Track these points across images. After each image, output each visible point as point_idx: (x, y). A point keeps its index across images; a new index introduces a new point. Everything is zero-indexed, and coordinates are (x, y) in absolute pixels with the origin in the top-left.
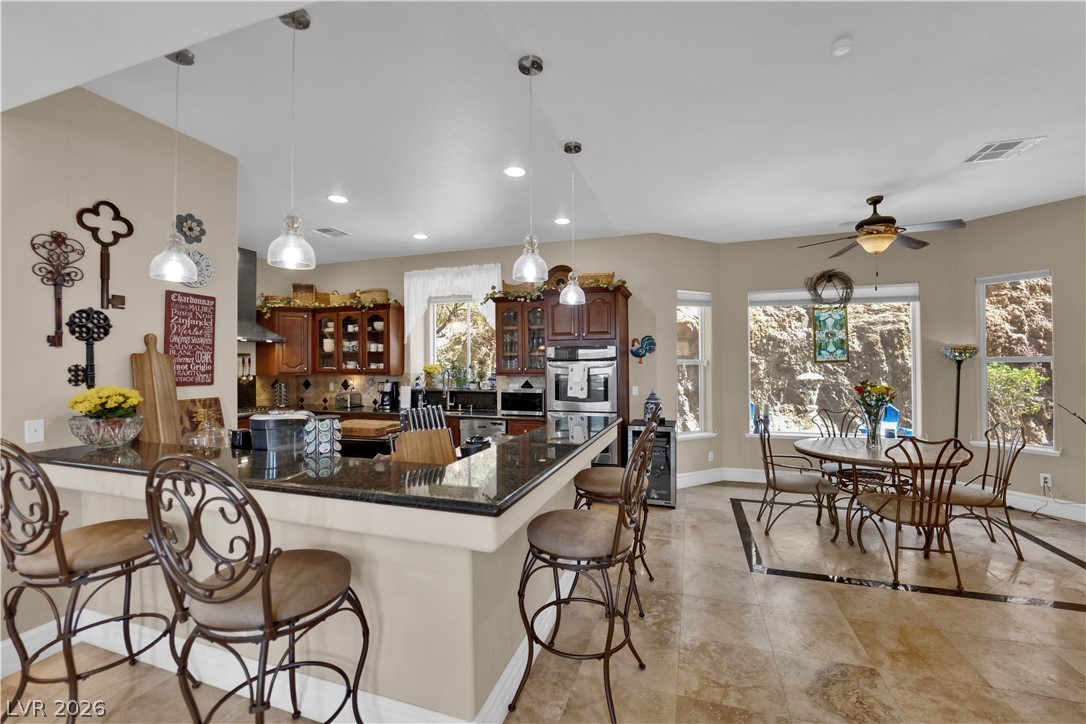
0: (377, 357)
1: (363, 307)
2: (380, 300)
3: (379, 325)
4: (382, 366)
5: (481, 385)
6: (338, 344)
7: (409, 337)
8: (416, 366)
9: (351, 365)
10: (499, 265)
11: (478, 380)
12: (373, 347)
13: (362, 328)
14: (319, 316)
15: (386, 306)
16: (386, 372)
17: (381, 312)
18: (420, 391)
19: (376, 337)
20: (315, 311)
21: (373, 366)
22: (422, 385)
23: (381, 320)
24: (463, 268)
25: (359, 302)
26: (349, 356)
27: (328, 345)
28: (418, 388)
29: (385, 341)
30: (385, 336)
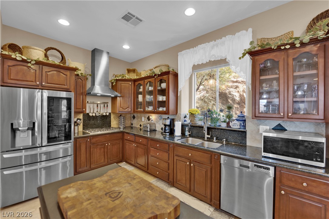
0: (162, 104)
1: (155, 75)
2: (164, 70)
3: (164, 85)
4: (165, 109)
5: (231, 124)
6: (144, 97)
7: (180, 92)
8: (184, 110)
9: (151, 108)
10: (250, 30)
11: (228, 120)
12: (161, 98)
13: (155, 88)
14: (137, 83)
15: (167, 73)
16: (167, 113)
17: (165, 77)
18: (187, 125)
19: (163, 92)
20: (135, 81)
21: (161, 109)
22: (188, 121)
23: (165, 81)
24: (219, 41)
25: (154, 72)
26: (150, 104)
27: (140, 98)
28: (186, 123)
29: (167, 94)
30: (167, 91)
